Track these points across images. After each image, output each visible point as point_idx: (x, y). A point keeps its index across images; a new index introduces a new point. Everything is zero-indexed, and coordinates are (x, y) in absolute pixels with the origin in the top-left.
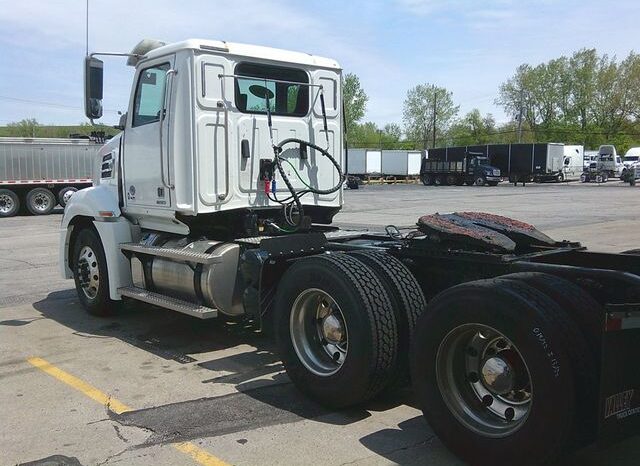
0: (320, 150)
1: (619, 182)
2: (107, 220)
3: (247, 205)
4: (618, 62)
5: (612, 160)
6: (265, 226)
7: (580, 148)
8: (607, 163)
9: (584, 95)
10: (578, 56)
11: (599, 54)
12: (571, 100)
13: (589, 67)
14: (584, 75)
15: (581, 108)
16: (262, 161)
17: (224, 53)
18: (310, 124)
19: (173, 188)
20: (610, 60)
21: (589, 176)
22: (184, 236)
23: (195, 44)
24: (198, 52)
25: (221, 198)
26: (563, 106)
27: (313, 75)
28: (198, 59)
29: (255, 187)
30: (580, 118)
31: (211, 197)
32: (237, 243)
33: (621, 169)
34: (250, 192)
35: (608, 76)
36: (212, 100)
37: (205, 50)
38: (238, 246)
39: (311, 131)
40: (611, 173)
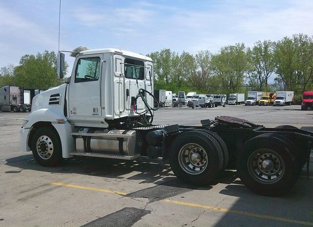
0: (148, 92)
1: (187, 107)
2: (59, 123)
3: (128, 115)
4: (179, 56)
5: (184, 97)
6: (135, 123)
7: (171, 92)
8: (182, 99)
9: (166, 69)
10: (163, 52)
11: (172, 51)
12: (161, 71)
13: (168, 57)
14: (166, 60)
15: (166, 74)
16: (132, 97)
17: (120, 54)
18: (145, 83)
19: (104, 108)
20: (176, 54)
21: (175, 105)
22: (106, 128)
23: (113, 50)
24: (115, 54)
25: (121, 112)
26: (158, 73)
27: (146, 63)
28: (115, 56)
29: (130, 108)
30: (165, 79)
31: (117, 112)
32: (134, 130)
33: (187, 102)
34: (128, 110)
35: (176, 61)
36: (118, 73)
37: (116, 53)
38: (135, 131)
39: (145, 85)
40: (184, 103)
